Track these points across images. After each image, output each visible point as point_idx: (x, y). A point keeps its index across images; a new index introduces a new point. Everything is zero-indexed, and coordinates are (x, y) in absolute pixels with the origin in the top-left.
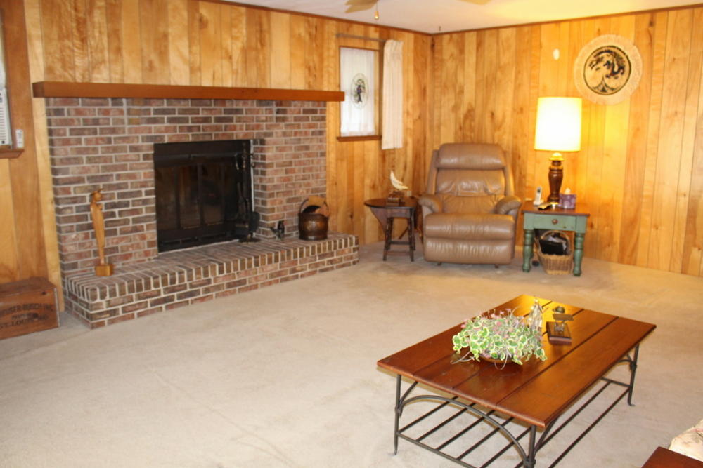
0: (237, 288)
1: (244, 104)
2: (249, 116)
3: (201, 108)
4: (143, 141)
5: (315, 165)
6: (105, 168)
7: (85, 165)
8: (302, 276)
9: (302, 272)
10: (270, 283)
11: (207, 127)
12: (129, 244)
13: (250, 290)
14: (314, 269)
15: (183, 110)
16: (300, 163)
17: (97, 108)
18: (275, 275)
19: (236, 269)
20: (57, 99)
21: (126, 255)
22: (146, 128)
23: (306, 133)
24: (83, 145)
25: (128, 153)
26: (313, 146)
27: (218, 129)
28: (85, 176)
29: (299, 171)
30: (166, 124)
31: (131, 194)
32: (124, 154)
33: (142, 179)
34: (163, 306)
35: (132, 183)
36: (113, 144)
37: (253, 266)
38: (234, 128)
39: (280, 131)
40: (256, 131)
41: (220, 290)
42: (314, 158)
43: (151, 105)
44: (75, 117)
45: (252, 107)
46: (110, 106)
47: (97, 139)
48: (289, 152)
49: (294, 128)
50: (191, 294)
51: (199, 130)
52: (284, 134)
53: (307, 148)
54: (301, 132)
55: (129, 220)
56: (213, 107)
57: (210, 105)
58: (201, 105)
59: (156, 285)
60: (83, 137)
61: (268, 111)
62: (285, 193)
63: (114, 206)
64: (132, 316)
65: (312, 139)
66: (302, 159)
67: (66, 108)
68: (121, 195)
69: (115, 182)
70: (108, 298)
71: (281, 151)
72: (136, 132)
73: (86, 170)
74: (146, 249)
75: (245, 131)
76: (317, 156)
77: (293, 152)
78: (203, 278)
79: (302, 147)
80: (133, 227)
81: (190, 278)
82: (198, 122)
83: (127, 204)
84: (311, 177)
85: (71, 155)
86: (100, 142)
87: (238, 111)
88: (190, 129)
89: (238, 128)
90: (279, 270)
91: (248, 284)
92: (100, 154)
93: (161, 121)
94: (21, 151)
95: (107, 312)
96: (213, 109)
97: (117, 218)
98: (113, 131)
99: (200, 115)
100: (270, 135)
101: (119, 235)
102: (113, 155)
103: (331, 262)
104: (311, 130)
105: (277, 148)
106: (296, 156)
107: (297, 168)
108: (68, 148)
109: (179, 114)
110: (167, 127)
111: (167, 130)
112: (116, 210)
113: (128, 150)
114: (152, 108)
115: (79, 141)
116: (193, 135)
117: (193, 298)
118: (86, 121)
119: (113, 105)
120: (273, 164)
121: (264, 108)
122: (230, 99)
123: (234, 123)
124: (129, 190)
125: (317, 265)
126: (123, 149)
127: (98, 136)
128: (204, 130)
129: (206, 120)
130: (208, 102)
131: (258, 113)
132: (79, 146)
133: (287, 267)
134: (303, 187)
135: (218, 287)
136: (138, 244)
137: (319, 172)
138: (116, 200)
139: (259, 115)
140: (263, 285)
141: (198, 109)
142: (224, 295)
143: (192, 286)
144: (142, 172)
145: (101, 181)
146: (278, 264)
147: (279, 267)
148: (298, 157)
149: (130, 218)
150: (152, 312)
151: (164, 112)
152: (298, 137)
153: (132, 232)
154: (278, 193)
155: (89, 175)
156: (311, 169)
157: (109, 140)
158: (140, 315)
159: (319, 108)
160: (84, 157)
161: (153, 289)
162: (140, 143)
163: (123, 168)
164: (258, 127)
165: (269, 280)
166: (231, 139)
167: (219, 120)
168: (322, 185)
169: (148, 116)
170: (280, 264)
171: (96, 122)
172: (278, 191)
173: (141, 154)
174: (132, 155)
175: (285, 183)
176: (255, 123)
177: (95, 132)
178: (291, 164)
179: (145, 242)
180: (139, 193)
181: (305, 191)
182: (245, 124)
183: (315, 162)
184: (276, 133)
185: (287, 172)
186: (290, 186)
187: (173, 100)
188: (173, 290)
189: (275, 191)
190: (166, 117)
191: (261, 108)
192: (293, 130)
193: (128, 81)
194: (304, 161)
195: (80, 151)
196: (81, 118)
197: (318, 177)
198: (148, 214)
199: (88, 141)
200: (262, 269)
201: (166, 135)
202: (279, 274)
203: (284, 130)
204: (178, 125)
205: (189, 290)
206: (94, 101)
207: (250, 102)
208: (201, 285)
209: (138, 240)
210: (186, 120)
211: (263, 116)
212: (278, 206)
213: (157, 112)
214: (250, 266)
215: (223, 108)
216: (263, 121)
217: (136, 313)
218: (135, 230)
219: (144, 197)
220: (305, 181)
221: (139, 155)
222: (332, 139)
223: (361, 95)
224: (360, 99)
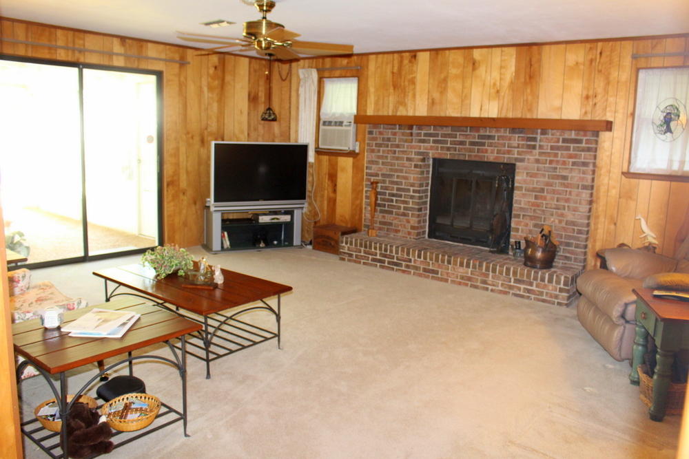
0: (431, 275)
1: (497, 131)
2: (501, 142)
3: (458, 133)
4: (415, 155)
5: (573, 197)
6: (391, 170)
7: (380, 166)
8: (492, 290)
9: (494, 288)
10: (460, 283)
11: (461, 149)
12: (399, 223)
13: (441, 281)
14: (507, 290)
15: (445, 134)
16: (554, 192)
17: (390, 131)
18: (465, 278)
19: (431, 259)
20: (371, 125)
21: (396, 230)
22: (417, 146)
23: (564, 163)
24: (381, 154)
25: (405, 162)
26: (572, 177)
27: (470, 151)
28: (380, 173)
29: (552, 199)
30: (431, 144)
31: (403, 190)
32: (402, 162)
33: (412, 181)
34: (378, 264)
35: (405, 183)
36: (397, 155)
37: (446, 263)
38: (486, 151)
39: (532, 158)
40: (506, 156)
41: (417, 270)
42: (573, 190)
43: (422, 130)
44: (378, 136)
45: (505, 135)
46: (397, 130)
47: (388, 150)
48: (542, 179)
49: (550, 157)
50: (396, 264)
51: (455, 150)
52: (537, 161)
53: (565, 178)
54: (558, 162)
55: (400, 207)
56: (468, 133)
57: (466, 131)
58: (458, 132)
59: (375, 248)
60: (381, 149)
61: (520, 139)
62: (532, 218)
63: (393, 195)
64: (360, 263)
65: (571, 169)
66: (557, 188)
67: (375, 130)
68: (398, 189)
69: (396, 180)
70: (348, 245)
71: (531, 177)
72: (411, 148)
73: (380, 169)
74: (409, 230)
75: (496, 155)
76: (578, 188)
77: (546, 179)
78: (405, 256)
79: (558, 176)
80: (403, 213)
81: (397, 253)
82: (455, 144)
83: (401, 196)
84: (566, 208)
85: (374, 159)
86: (390, 153)
87: (489, 137)
88: (448, 149)
89: (489, 151)
90: (469, 275)
91: (439, 276)
92: (389, 161)
93: (428, 142)
94: (358, 154)
95: (347, 253)
96: (468, 135)
97: (394, 204)
98: (398, 146)
99: (458, 139)
100: (522, 160)
101: (394, 215)
102: (396, 162)
103: (529, 291)
104: (571, 160)
105: (527, 173)
106: (548, 184)
107: (549, 196)
108: (373, 155)
109: (441, 137)
110: (431, 146)
111: (432, 148)
112: (394, 199)
113: (405, 159)
114: (423, 132)
115: (379, 151)
116: (450, 154)
117: (398, 268)
118: (383, 139)
119: (399, 129)
120: (522, 187)
121: (517, 136)
122: (485, 128)
123: (486, 147)
124: (403, 187)
125: (511, 287)
126: (402, 159)
127: (389, 149)
128: (459, 151)
129: (462, 143)
130: (465, 129)
131: (510, 139)
132: (379, 154)
133: (478, 276)
134: (554, 216)
135: (416, 268)
136: (405, 225)
137: (578, 205)
138: (395, 192)
139: (511, 142)
140: (453, 282)
141: (456, 135)
142: (420, 275)
143: (397, 259)
144: (412, 176)
145: (387, 177)
146: (470, 270)
147: (470, 273)
148: (551, 186)
149: (402, 206)
150: (371, 265)
151: (430, 135)
152: (554, 165)
153: (402, 215)
154: (524, 215)
155: (383, 172)
156: (567, 200)
157: (395, 152)
158: (364, 263)
159: (585, 138)
160: (381, 161)
161: (373, 250)
162: (413, 156)
163: (401, 171)
164: (509, 152)
165: (459, 280)
166: (483, 160)
167: (472, 144)
168: (581, 219)
169: (420, 138)
170: (471, 271)
171: (389, 140)
172: (524, 213)
173: (413, 163)
174: (407, 163)
175: (533, 208)
176: (506, 148)
177: (388, 146)
178: (542, 190)
179: (409, 225)
180: (409, 190)
181: (557, 221)
182: (496, 149)
183: (573, 193)
184: (528, 159)
185: (536, 197)
186: (538, 212)
187: (438, 127)
188: (385, 256)
189: (522, 214)
190: (431, 139)
191: (514, 135)
192: (548, 159)
193: (418, 114)
194: (558, 190)
195: (379, 157)
196: (382, 136)
197: (575, 210)
198: (413, 206)
199: (384, 151)
200: (454, 269)
201: (431, 151)
202: (469, 279)
203: (537, 157)
204: (440, 145)
205: (395, 260)
206: (390, 126)
207: (502, 130)
208: (404, 261)
209: (405, 223)
210: (446, 142)
211: (515, 143)
212: (524, 228)
213: (426, 135)
214: (443, 261)
215: (477, 134)
216: (515, 147)
217: (362, 261)
218: (404, 215)
219: (411, 193)
220: (559, 211)
221: (411, 164)
222: (616, 172)
223: (672, 124)
224: (669, 130)
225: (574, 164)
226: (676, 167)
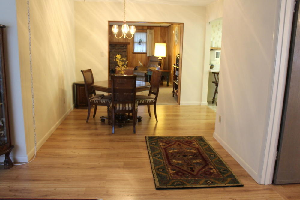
159: (125, 46)
222: (131, 53)
223: (141, 43)
224: (140, 44)
225: (123, 51)
226: (142, 51)
